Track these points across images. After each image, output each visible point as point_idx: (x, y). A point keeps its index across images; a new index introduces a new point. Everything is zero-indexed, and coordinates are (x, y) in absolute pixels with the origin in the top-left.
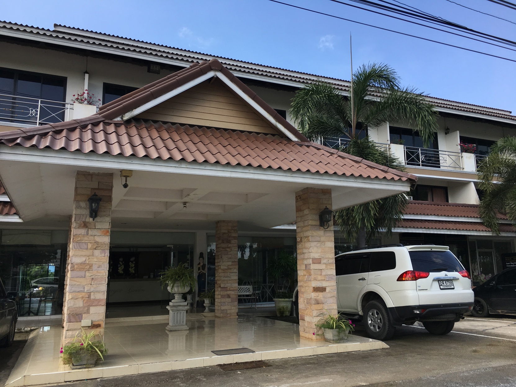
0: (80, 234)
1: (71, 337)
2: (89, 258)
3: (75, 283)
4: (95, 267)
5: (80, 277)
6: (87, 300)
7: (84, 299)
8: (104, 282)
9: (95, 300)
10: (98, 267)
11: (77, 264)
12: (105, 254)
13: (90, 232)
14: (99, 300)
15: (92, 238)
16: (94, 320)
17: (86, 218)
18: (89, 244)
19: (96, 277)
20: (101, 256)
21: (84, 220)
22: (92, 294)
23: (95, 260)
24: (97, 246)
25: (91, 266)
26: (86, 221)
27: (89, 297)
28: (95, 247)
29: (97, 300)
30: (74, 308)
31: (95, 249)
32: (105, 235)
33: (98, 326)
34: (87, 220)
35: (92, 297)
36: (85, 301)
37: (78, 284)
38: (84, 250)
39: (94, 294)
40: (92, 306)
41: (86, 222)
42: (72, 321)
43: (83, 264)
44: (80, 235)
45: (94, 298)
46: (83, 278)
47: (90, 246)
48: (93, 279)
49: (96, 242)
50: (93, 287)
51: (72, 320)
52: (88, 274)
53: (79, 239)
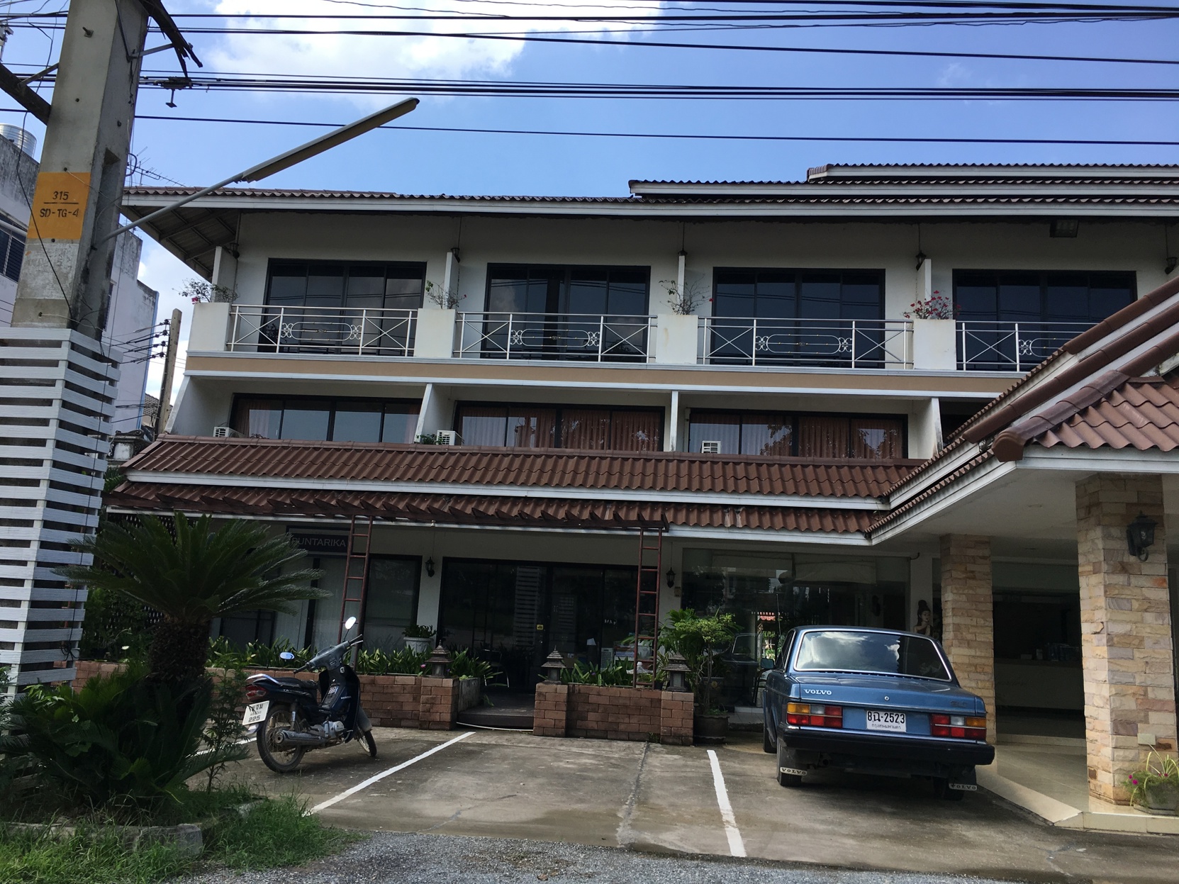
0: (1116, 584)
1: (1122, 761)
2: (1136, 627)
3: (1118, 667)
4: (1148, 643)
5: (1125, 659)
6: (1142, 699)
7: (1137, 696)
8: (1168, 671)
9: (1156, 701)
10: (1155, 643)
11: (1117, 636)
12: (1163, 620)
13: (1133, 580)
14: (1164, 702)
15: (1137, 591)
16: (1158, 735)
17: (1123, 555)
18: (1133, 601)
19: (1154, 660)
20: (1157, 623)
21: (1119, 559)
22: (1149, 689)
23: (1148, 630)
24: (1148, 606)
25: (1142, 640)
26: (1125, 561)
27: (1145, 694)
28: (1145, 607)
29: (1160, 701)
30: (1123, 711)
31: (1146, 611)
32: (1160, 586)
33: (1167, 747)
34: (1126, 559)
35: (1151, 695)
36: (1139, 701)
37: (1122, 669)
38: (1126, 612)
39: (1154, 690)
40: (1151, 710)
41: (1123, 562)
42: (1120, 732)
43: (1127, 635)
44: (1117, 586)
45: (1153, 697)
46: (1131, 661)
47: (1136, 605)
48: (1147, 662)
49: (1146, 599)
50: (1149, 677)
51: (1122, 731)
52: (1137, 654)
53: (1116, 592)
